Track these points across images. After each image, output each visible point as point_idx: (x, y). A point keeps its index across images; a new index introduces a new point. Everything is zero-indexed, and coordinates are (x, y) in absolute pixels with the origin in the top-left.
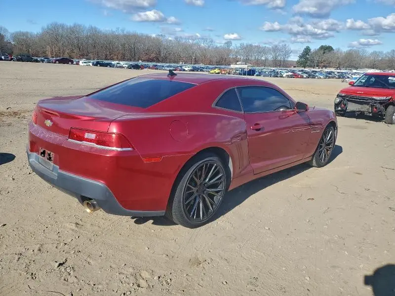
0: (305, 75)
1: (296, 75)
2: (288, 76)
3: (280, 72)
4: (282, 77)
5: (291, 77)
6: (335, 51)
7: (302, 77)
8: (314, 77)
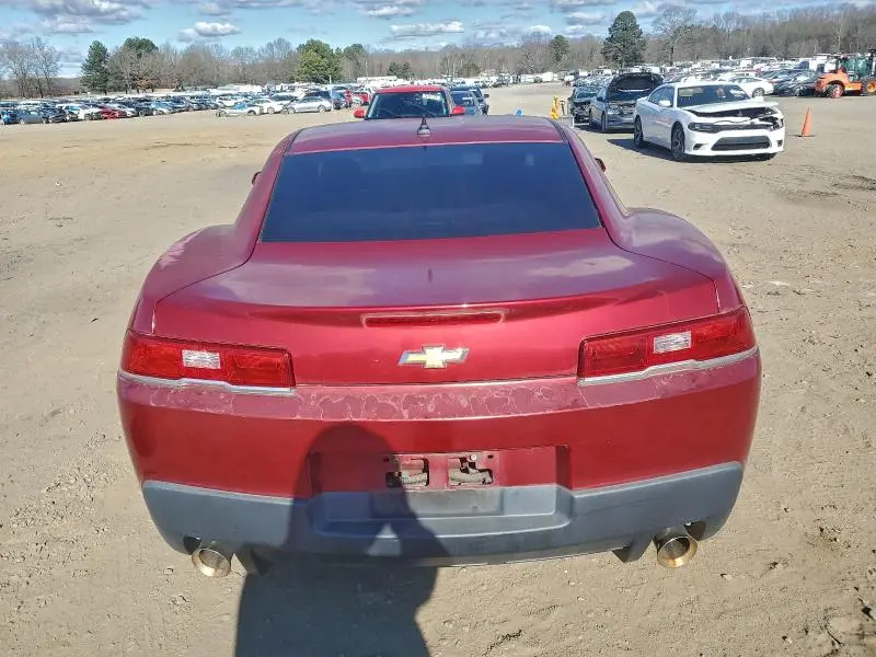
0: (129, 111)
1: (108, 113)
2: (90, 117)
3: (67, 108)
4: (76, 119)
5: (98, 117)
6: (162, 50)
7: (124, 115)
8: (149, 113)
